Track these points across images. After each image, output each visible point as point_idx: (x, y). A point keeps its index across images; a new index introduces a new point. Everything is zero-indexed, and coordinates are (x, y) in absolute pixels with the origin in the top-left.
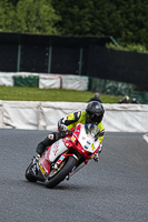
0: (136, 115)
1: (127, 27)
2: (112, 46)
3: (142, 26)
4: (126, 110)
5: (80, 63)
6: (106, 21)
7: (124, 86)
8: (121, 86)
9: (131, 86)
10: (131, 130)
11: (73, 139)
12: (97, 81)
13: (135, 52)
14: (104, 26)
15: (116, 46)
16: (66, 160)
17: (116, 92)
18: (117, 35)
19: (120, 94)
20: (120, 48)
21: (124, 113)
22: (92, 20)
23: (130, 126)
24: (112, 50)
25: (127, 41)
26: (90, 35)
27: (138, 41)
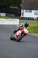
0: (15, 21)
1: (13, 3)
2: (10, 7)
3: (16, 3)
4: (13, 20)
5: (4, 11)
6: (9, 2)
7: (13, 15)
8: (12, 15)
9: (14, 15)
10: (14, 24)
11: (23, 30)
12: (8, 14)
13: (15, 8)
14: (9, 3)
15: (11, 7)
16: (21, 35)
17: (11, 16)
18: (11, 5)
19: (12, 17)
20: (12, 7)
21: (13, 21)
22: (6, 2)
23: (14, 23)
24: (10, 8)
25: (13, 6)
26: (6, 5)
27: (16, 6)
